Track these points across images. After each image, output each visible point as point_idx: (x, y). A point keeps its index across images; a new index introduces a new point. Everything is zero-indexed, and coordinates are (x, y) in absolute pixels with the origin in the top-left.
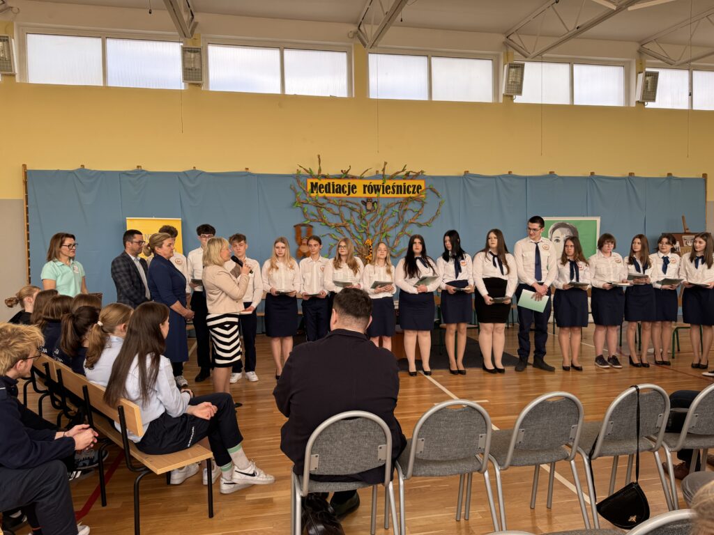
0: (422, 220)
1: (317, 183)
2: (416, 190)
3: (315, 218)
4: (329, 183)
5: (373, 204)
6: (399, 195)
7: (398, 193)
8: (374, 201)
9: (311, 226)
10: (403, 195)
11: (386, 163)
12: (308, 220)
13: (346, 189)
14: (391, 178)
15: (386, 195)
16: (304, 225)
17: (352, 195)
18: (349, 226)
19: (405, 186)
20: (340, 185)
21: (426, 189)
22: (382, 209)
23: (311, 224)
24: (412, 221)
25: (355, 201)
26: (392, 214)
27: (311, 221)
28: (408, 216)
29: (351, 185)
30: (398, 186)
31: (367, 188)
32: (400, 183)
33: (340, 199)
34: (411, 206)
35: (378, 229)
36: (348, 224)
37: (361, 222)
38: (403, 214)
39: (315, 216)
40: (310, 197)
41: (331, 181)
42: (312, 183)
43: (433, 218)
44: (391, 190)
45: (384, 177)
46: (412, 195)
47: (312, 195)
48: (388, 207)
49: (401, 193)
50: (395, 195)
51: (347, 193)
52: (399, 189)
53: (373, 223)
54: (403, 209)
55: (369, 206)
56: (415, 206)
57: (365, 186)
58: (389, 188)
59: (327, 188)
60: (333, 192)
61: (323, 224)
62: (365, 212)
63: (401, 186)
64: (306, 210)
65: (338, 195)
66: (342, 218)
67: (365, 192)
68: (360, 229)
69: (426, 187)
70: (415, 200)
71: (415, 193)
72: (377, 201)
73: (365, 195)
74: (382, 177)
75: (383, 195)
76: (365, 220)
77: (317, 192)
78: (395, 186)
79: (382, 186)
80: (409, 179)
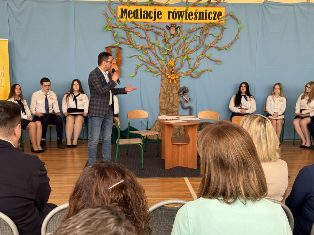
0: (221, 44)
1: (126, 10)
2: (216, 17)
3: (124, 41)
4: (137, 10)
5: (176, 29)
6: (201, 21)
7: (199, 19)
8: (177, 26)
9: (121, 48)
10: (205, 21)
12: (117, 42)
13: (152, 15)
14: (194, 5)
15: (188, 21)
16: (114, 47)
17: (157, 20)
18: (154, 48)
19: (206, 13)
20: (147, 12)
21: (226, 16)
22: (185, 33)
23: (121, 46)
24: (212, 45)
25: (161, 26)
26: (193, 38)
27: (120, 44)
28: (209, 40)
29: (157, 11)
30: (200, 13)
31: (171, 14)
32: (202, 9)
33: (147, 24)
34: (212, 31)
35: (180, 52)
36: (153, 47)
37: (165, 45)
38: (204, 38)
39: (124, 39)
40: (120, 22)
41: (139, 8)
42: (122, 10)
43: (232, 43)
44: (194, 16)
46: (212, 21)
47: (122, 20)
48: (190, 32)
49: (203, 19)
50: (197, 21)
51: (153, 19)
52: (201, 15)
53: (177, 46)
54: (204, 33)
55: (173, 31)
56: (215, 31)
57: (169, 12)
58: (192, 15)
59: (136, 14)
60: (141, 18)
61: (130, 46)
62: (169, 37)
63: (203, 13)
64: (116, 34)
65: (145, 20)
66: (148, 41)
67: (169, 18)
68: (163, 52)
69: (227, 14)
70: (215, 25)
71: (216, 19)
72: (180, 26)
73: (169, 21)
74: (186, 5)
75: (186, 21)
76: (169, 43)
77: (126, 18)
78: (197, 13)
79: (185, 13)
80: (210, 6)
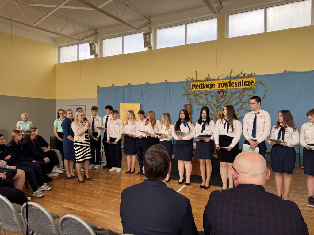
1: (195, 84)
2: (250, 84)
4: (201, 84)
5: (224, 93)
6: (240, 87)
8: (224, 91)
10: (242, 87)
11: (232, 71)
12: (190, 102)
13: (209, 86)
14: (235, 78)
15: (231, 88)
16: (188, 105)
17: (212, 89)
18: (210, 104)
19: (243, 82)
20: (206, 84)
22: (229, 95)
23: (192, 104)
24: (247, 101)
25: (214, 92)
26: (235, 98)
28: (245, 98)
29: (212, 84)
31: (220, 85)
32: (240, 80)
33: (206, 91)
34: (247, 92)
37: (217, 102)
38: (242, 97)
39: (193, 100)
41: (202, 83)
42: (193, 85)
44: (235, 85)
45: (231, 78)
46: (247, 87)
47: (193, 90)
48: (232, 94)
49: (241, 86)
50: (237, 87)
51: (210, 88)
52: (239, 84)
54: (242, 94)
55: (221, 94)
56: (249, 93)
59: (200, 86)
60: (203, 88)
61: (197, 104)
62: (219, 97)
63: (240, 82)
64: (189, 98)
65: (206, 89)
66: (207, 101)
67: (219, 87)
68: (215, 106)
69: (257, 82)
70: (249, 89)
71: (249, 85)
72: (226, 91)
73: (219, 88)
74: (229, 78)
75: (230, 88)
76: (219, 101)
77: (195, 89)
78: (237, 82)
79: (229, 83)
80: (245, 78)
